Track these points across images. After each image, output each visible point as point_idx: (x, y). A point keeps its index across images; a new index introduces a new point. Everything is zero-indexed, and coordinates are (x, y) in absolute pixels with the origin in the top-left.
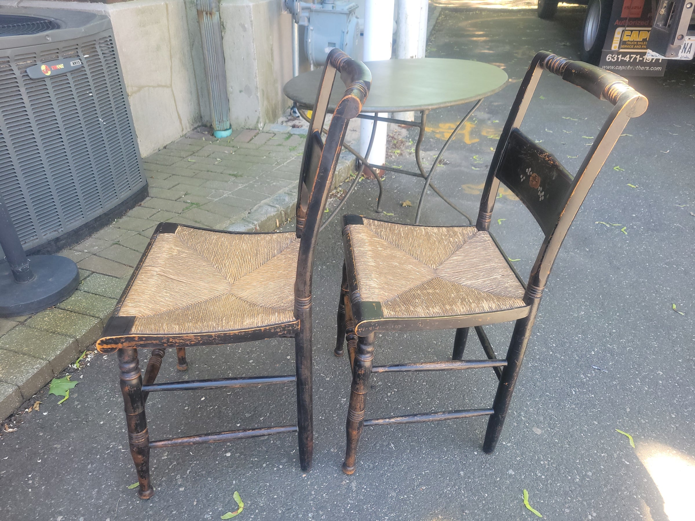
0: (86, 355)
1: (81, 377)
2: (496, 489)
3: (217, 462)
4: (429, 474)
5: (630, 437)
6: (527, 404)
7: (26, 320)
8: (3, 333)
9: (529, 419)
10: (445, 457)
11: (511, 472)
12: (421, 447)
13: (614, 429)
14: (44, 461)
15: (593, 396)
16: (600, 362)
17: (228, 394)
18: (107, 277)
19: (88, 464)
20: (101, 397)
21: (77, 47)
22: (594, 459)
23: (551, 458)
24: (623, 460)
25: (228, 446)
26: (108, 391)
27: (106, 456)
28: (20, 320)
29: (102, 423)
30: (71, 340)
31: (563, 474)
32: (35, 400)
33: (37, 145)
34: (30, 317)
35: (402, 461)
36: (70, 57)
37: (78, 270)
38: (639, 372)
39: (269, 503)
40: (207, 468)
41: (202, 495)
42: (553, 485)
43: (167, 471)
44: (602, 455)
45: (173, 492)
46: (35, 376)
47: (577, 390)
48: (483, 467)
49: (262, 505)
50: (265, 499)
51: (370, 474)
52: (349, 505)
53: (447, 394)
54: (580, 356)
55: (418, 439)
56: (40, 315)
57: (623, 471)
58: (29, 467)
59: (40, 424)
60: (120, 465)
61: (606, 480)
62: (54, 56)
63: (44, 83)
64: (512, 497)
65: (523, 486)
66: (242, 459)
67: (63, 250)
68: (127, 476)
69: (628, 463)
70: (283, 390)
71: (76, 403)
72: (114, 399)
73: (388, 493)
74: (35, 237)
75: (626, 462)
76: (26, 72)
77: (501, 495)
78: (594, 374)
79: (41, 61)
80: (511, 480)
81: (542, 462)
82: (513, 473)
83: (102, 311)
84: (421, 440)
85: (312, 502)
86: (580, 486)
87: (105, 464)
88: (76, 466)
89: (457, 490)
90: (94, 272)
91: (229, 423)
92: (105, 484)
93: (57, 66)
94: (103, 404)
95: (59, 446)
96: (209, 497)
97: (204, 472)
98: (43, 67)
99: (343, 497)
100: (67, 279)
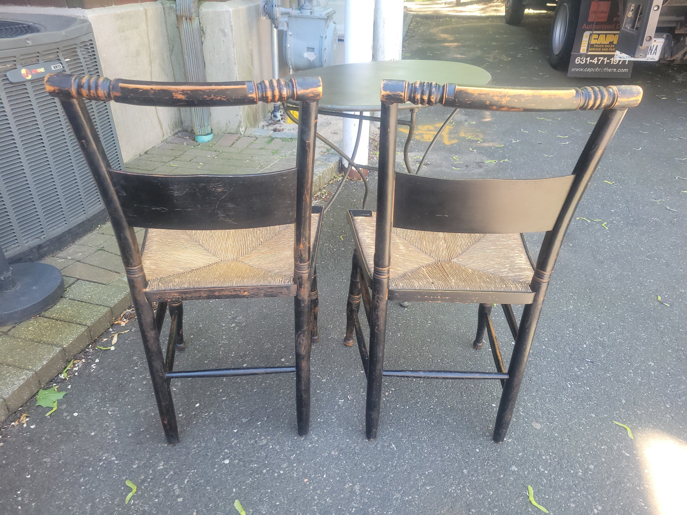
0: (74, 364)
1: (69, 387)
2: (501, 486)
3: (215, 470)
4: (432, 474)
5: (628, 429)
6: (524, 399)
7: (9, 330)
9: (527, 414)
10: (447, 455)
11: (514, 468)
12: (422, 446)
13: (611, 420)
14: (34, 476)
15: (588, 388)
16: (593, 355)
17: (223, 399)
18: (93, 283)
19: (81, 477)
20: (91, 407)
21: (58, 50)
22: (595, 452)
23: (553, 453)
24: (623, 452)
25: (226, 453)
26: (98, 401)
27: (99, 468)
28: (4, 330)
29: (93, 434)
30: (58, 350)
31: (566, 468)
32: (21, 412)
33: (17, 151)
34: (14, 327)
35: (404, 462)
36: (51, 61)
37: (63, 278)
38: (631, 364)
39: (272, 510)
40: (206, 477)
41: (201, 505)
42: (557, 480)
43: (164, 481)
44: (602, 447)
45: (171, 504)
46: (21, 388)
47: (573, 383)
48: (486, 464)
49: (264, 513)
50: (267, 506)
51: (373, 476)
52: (354, 509)
53: (444, 391)
54: (572, 349)
55: (419, 438)
56: (24, 324)
57: (624, 463)
58: (18, 483)
59: (27, 437)
60: (114, 477)
61: (609, 472)
62: (34, 60)
63: (24, 87)
64: (516, 494)
65: (527, 482)
66: (241, 466)
67: (46, 258)
68: (122, 488)
69: (628, 455)
70: (279, 394)
71: (65, 414)
72: (105, 409)
73: (392, 495)
74: (17, 245)
75: (626, 454)
76: (6, 76)
77: (506, 493)
78: (587, 367)
79: (21, 64)
80: (514, 476)
81: (544, 457)
82: (516, 469)
83: (89, 318)
84: (422, 439)
85: (315, 507)
86: (583, 480)
87: (98, 477)
88: (68, 480)
89: (462, 489)
90: (79, 279)
91: (225, 429)
92: (99, 498)
94: (94, 415)
95: (48, 460)
96: (209, 507)
97: (202, 481)
98: (24, 71)
99: (347, 501)
100: (52, 286)
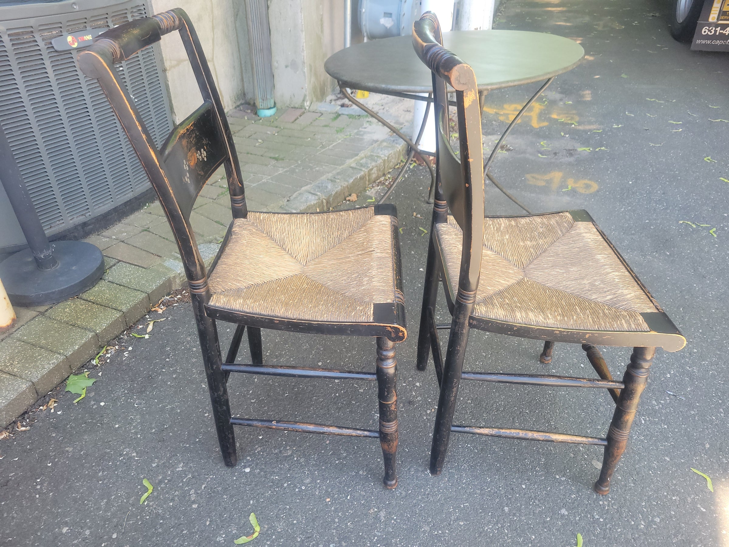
0: (107, 350)
1: (100, 374)
2: (546, 530)
3: (235, 478)
4: (468, 508)
5: (708, 479)
6: (587, 431)
7: (47, 311)
8: (22, 324)
9: (588, 450)
10: (488, 488)
11: (564, 511)
12: (461, 475)
13: (688, 467)
14: (55, 464)
15: (666, 426)
16: (677, 387)
17: (252, 401)
18: (134, 266)
19: (100, 471)
20: (118, 398)
21: (107, 16)
22: (664, 503)
23: (612, 499)
24: (699, 506)
25: (248, 461)
26: (126, 391)
27: (118, 463)
28: (41, 310)
29: (117, 426)
30: (91, 335)
31: (625, 517)
32: (51, 397)
33: (62, 124)
34: (51, 308)
35: (439, 491)
36: (99, 27)
37: (103, 258)
38: (723, 402)
39: (288, 529)
40: (224, 484)
41: (216, 514)
42: (613, 531)
43: (181, 485)
44: (674, 498)
45: (185, 509)
46: (51, 372)
47: (647, 419)
48: (531, 503)
49: (279, 530)
50: (283, 523)
51: (402, 503)
52: (376, 538)
53: (494, 415)
54: (653, 378)
55: (458, 465)
56: (61, 305)
57: (697, 520)
58: (39, 471)
59: (53, 423)
60: (133, 474)
61: (677, 528)
62: (82, 26)
63: (70, 56)
64: (563, 542)
65: (577, 530)
66: (261, 476)
67: (91, 236)
68: (139, 487)
69: (704, 510)
70: (311, 401)
71: (92, 403)
72: (132, 400)
73: (420, 527)
74: (61, 222)
75: (702, 509)
76: (51, 43)
77: (551, 539)
78: (668, 401)
79: (68, 31)
80: (563, 521)
81: (601, 503)
82: (566, 513)
83: (126, 304)
84: (461, 466)
85: (335, 531)
86: (645, 534)
87: (116, 472)
88: (87, 472)
89: (500, 529)
90: (120, 261)
91: (250, 435)
92: (115, 494)
93: (85, 37)
94: (120, 406)
95: (71, 449)
96: (223, 517)
97: (220, 488)
98: (70, 39)
99: (370, 528)
100: (91, 267)
